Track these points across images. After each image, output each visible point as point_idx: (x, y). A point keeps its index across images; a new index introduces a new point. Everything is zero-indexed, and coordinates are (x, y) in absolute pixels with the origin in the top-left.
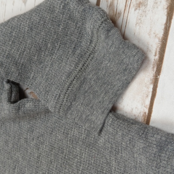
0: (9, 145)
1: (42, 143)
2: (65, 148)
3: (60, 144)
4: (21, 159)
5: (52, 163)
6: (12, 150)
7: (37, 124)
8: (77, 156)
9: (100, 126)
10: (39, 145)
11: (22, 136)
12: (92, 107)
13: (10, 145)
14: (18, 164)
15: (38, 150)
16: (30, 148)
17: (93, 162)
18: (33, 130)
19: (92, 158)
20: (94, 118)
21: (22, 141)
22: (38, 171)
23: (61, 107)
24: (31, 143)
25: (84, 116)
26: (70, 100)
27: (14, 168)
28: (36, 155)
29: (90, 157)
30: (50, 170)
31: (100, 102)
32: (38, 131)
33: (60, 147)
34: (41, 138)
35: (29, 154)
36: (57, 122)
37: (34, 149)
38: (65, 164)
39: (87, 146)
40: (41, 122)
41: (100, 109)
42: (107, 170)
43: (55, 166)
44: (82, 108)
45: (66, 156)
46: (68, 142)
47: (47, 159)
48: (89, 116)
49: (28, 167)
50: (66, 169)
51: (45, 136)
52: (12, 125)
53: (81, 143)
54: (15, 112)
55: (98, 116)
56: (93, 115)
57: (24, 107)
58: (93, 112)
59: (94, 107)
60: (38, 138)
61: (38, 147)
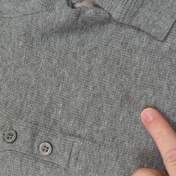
0: (53, 62)
1: (95, 56)
2: (121, 59)
3: (116, 55)
4: (67, 75)
5: (105, 75)
6: (57, 66)
7: (89, 37)
8: (137, 64)
9: (168, 31)
10: (91, 59)
11: (70, 51)
12: (160, 13)
13: (55, 62)
14: (63, 80)
15: (90, 63)
16: (80, 62)
17: (154, 67)
18: (84, 43)
19: (154, 63)
20: (161, 23)
21: (70, 56)
22: (88, 85)
23: (127, 12)
24: (81, 58)
25: (151, 22)
26: (137, 5)
27: (57, 85)
28: (87, 69)
29: (152, 63)
30: (102, 82)
31: (169, 8)
32: (90, 44)
33: (115, 58)
34: (94, 51)
35: (77, 68)
36: (114, 34)
37: (85, 63)
38: (120, 74)
39: (148, 54)
40: (93, 35)
41: (169, 14)
42: (171, 73)
43: (109, 78)
44: (150, 14)
45: (123, 66)
46: (126, 52)
47: (100, 71)
48: (156, 21)
49: (75, 82)
50: (122, 78)
51: (99, 48)
52: (58, 40)
53: (141, 51)
54: (75, 18)
55: (166, 21)
56: (161, 20)
57: (84, 14)
58: (161, 17)
59: (162, 13)
60: (91, 51)
61: (90, 60)
